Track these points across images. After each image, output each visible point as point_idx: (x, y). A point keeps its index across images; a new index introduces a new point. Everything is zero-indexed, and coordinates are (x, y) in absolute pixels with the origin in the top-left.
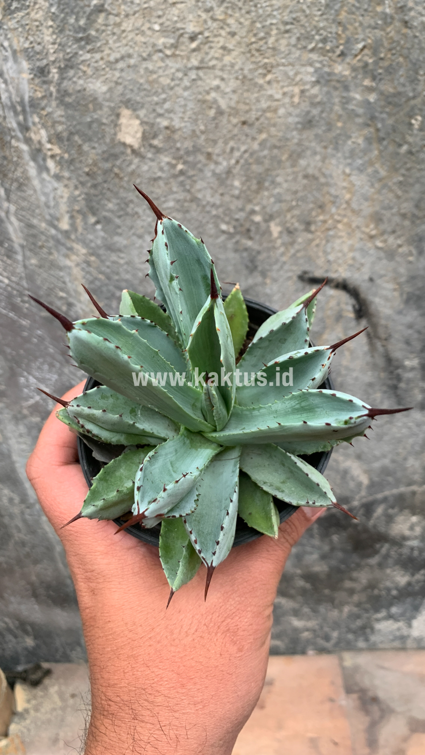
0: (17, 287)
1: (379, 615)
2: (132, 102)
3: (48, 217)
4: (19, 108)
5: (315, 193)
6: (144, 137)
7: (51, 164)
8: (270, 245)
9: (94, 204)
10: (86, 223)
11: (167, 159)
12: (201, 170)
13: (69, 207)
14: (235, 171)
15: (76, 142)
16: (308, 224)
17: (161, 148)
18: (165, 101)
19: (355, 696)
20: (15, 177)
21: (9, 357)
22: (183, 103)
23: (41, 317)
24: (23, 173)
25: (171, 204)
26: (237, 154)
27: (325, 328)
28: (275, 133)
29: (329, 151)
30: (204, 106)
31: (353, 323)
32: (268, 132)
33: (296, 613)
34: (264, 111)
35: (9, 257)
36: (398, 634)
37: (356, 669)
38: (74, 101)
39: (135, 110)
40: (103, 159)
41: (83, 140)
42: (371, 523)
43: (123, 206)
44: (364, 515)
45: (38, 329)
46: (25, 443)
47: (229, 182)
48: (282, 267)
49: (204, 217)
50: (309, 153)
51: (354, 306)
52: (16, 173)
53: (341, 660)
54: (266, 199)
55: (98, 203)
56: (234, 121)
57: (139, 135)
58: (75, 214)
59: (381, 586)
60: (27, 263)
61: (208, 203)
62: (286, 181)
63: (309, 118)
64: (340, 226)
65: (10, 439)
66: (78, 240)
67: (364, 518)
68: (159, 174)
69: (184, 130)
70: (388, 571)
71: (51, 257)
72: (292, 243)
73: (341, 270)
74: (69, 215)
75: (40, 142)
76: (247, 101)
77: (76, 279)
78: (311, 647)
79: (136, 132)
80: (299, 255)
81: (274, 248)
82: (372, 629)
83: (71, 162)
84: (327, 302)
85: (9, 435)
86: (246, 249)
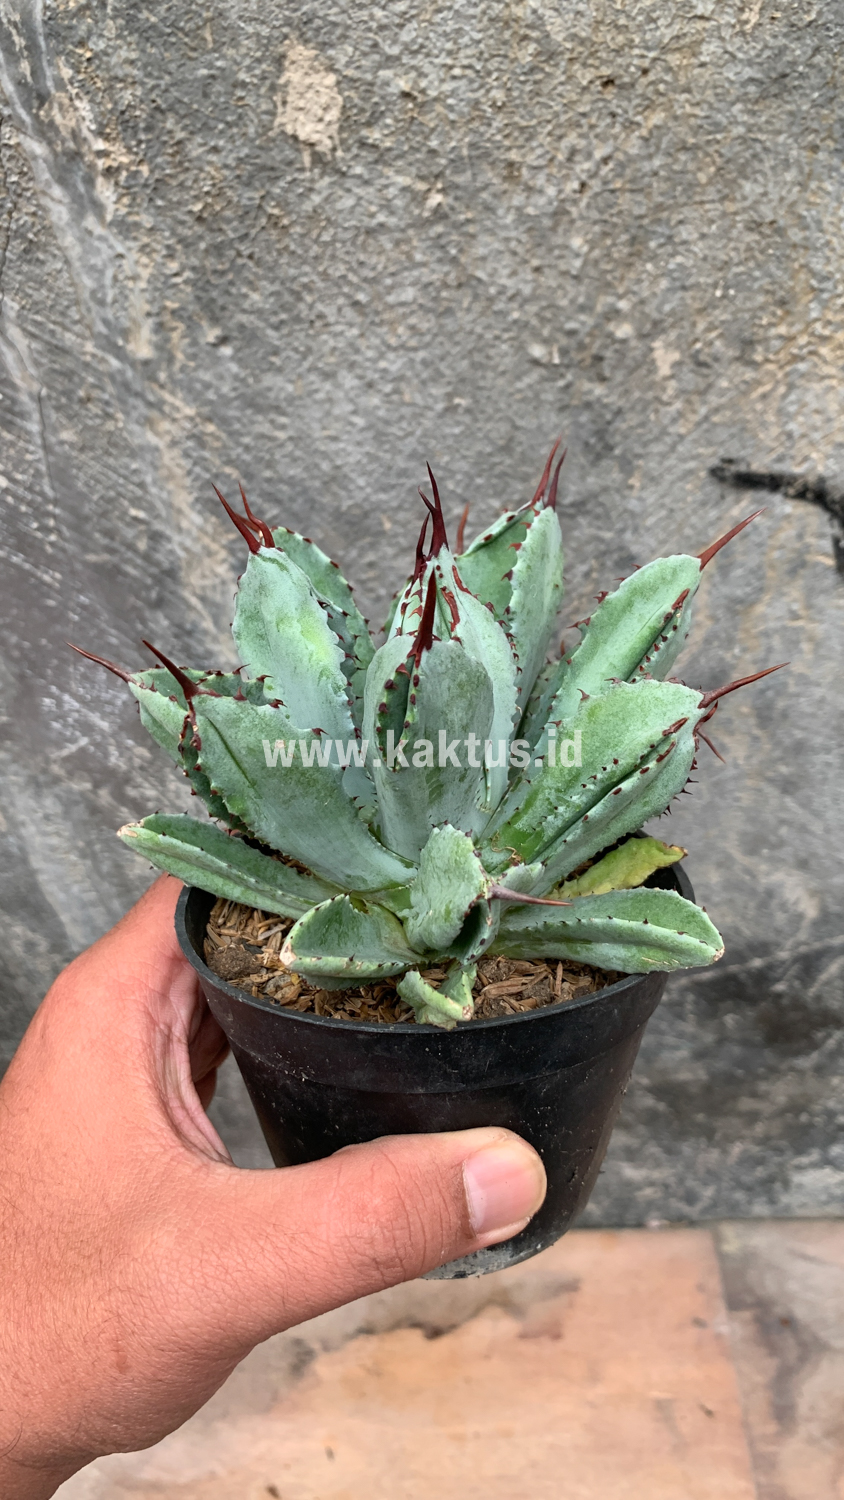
0: (29, 497)
1: (804, 1160)
2: (318, 22)
3: (101, 328)
4: (19, 41)
5: (772, 267)
6: (346, 123)
7: (105, 192)
8: (650, 395)
9: (214, 294)
10: (194, 343)
11: (403, 180)
12: (489, 209)
13: (151, 302)
14: (574, 211)
15: (170, 132)
16: (749, 344)
17: (389, 149)
18: (405, 19)
19: (747, 1315)
20: (14, 226)
21: (16, 654)
22: (451, 26)
23: (86, 564)
24: (34, 214)
25: (409, 294)
26: (583, 166)
27: (761, 590)
28: (688, 109)
29: (821, 156)
30: (507, 35)
31: (831, 579)
32: (668, 108)
33: (631, 1155)
34: (665, 49)
35: (9, 425)
36: (838, 1192)
37: (749, 1257)
38: (163, 20)
39: (323, 46)
40: (238, 177)
41: (184, 128)
42: (812, 991)
43: (288, 298)
44: (797, 977)
45: (80, 591)
46: (58, 834)
47: (558, 240)
48: (673, 448)
49: (488, 327)
50: (769, 162)
51: (836, 541)
52: (15, 215)
53: (718, 1239)
54: (650, 283)
55: (228, 293)
56: (584, 76)
57: (334, 114)
58: (167, 317)
59: (817, 1108)
60: (52, 439)
61: (502, 290)
62: (703, 236)
63: (780, 67)
64: (824, 351)
65: (23, 824)
66: (174, 384)
67: (797, 984)
68: (381, 218)
69: (450, 101)
70: (835, 1081)
71: (110, 426)
72: (702, 393)
73: (814, 455)
74: (150, 322)
75: (75, 135)
76: (622, 21)
77: (171, 477)
78: (655, 1214)
79: (326, 109)
80: (716, 419)
81: (658, 399)
82: (786, 1184)
83: (159, 186)
84: (773, 532)
85: (22, 817)
86: (588, 405)
